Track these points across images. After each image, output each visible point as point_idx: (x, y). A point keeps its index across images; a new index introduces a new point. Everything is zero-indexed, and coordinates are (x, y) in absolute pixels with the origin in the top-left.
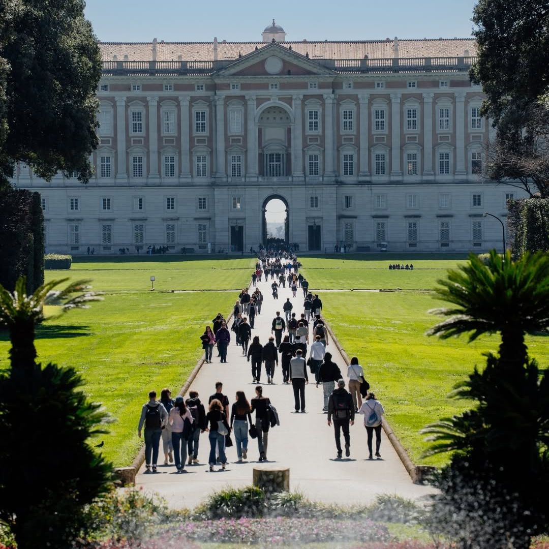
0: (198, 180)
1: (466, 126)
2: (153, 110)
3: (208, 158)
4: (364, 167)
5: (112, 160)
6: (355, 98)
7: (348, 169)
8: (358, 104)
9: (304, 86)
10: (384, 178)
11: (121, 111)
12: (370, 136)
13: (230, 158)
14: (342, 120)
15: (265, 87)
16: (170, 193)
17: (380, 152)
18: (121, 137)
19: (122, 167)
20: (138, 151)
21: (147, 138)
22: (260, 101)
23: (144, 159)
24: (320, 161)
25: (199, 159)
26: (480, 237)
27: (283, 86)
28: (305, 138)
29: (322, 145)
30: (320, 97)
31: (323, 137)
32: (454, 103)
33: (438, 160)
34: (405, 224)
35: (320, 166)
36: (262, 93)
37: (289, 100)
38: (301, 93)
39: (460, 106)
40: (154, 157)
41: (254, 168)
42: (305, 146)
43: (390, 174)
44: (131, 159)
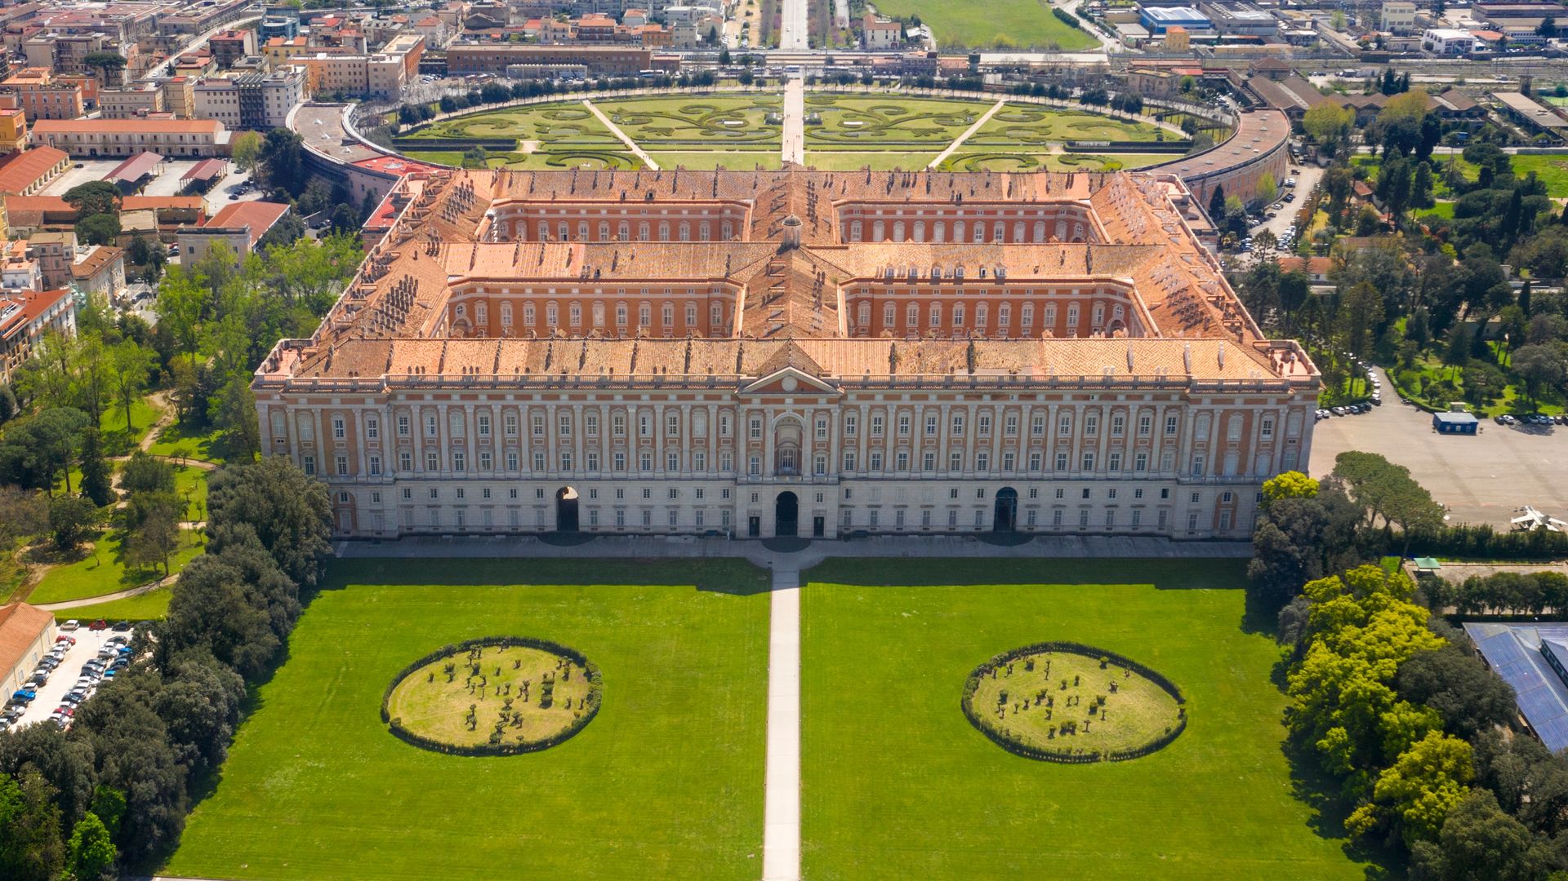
0: (723, 474)
1: (949, 432)
2: (686, 416)
3: (732, 456)
4: (862, 465)
5: (652, 457)
6: (857, 408)
7: (850, 466)
8: (860, 413)
9: (815, 401)
10: (879, 474)
11: (659, 417)
12: (869, 440)
13: (750, 459)
14: (846, 425)
15: (782, 401)
16: (700, 485)
17: (876, 452)
18: (659, 438)
19: (659, 463)
20: (673, 449)
21: (681, 439)
22: (777, 412)
23: (678, 456)
24: (826, 462)
25: (724, 456)
26: (954, 522)
27: (796, 401)
28: (814, 444)
29: (828, 450)
30: (828, 411)
31: (829, 443)
32: (940, 414)
33: (924, 459)
34: (894, 512)
35: (826, 467)
36: (779, 407)
37: (802, 412)
38: (811, 407)
39: (945, 416)
40: (686, 455)
41: (770, 467)
42: (814, 450)
43: (884, 471)
44: (667, 456)
